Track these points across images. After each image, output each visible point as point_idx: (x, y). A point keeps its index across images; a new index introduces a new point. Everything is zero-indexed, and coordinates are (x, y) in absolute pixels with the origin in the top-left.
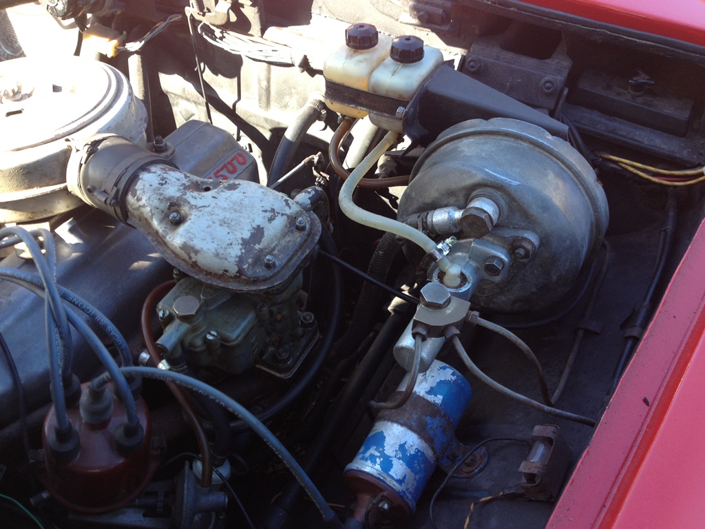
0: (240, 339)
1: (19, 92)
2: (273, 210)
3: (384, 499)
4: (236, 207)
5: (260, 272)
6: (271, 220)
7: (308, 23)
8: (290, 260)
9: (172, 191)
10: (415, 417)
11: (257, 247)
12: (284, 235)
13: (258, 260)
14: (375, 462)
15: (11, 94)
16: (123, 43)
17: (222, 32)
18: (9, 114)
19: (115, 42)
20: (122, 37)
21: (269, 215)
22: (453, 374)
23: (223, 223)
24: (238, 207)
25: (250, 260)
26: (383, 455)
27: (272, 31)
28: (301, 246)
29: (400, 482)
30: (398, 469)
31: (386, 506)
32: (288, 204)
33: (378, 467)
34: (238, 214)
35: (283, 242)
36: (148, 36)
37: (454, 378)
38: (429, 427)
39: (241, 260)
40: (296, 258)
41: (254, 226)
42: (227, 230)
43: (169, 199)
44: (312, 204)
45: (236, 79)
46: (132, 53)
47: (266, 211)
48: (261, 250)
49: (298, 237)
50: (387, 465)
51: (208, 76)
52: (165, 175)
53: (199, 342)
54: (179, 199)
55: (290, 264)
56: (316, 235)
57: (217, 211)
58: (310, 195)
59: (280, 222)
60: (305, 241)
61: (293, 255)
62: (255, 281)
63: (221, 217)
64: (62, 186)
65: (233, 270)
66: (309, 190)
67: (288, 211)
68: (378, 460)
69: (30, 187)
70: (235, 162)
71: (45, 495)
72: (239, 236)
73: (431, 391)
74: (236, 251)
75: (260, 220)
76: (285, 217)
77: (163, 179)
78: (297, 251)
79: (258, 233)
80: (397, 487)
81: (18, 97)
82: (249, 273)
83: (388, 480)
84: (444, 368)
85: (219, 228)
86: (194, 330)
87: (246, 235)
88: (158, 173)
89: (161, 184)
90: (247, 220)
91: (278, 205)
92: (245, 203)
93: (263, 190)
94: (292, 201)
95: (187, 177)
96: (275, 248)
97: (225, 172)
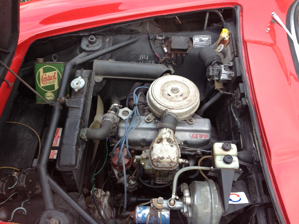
0: (146, 169)
2: (170, 157)
3: (133, 216)
4: (166, 150)
5: (155, 164)
6: (167, 158)
10: (153, 213)
11: (160, 160)
12: (167, 163)
14: (139, 210)
20: (222, 87)
21: (168, 157)
22: (168, 217)
23: (161, 150)
24: (166, 151)
26: (141, 211)
28: (167, 168)
29: (138, 217)
30: (140, 215)
32: (174, 159)
34: (165, 152)
35: (165, 164)
37: (167, 218)
39: (154, 159)
40: (163, 168)
41: (164, 156)
42: (159, 152)
43: (162, 137)
44: (181, 163)
47: (169, 156)
49: (168, 166)
50: (140, 213)
52: (167, 133)
54: (163, 139)
55: (161, 168)
56: (172, 169)
57: (163, 147)
58: (183, 161)
59: (169, 160)
60: (169, 168)
63: (162, 149)
65: (152, 159)
66: (184, 160)
67: (173, 160)
70: (204, 136)
72: (159, 155)
73: (161, 215)
74: (156, 157)
75: (166, 157)
77: (166, 133)
78: (165, 168)
79: (163, 158)
80: (137, 217)
82: (154, 162)
83: (137, 214)
84: (168, 214)
85: (159, 150)
87: (160, 156)
88: (167, 131)
89: (164, 133)
90: (164, 155)
91: (172, 158)
92: (169, 151)
93: (175, 152)
94: (176, 159)
95: (170, 136)
96: (162, 163)
97: (199, 136)
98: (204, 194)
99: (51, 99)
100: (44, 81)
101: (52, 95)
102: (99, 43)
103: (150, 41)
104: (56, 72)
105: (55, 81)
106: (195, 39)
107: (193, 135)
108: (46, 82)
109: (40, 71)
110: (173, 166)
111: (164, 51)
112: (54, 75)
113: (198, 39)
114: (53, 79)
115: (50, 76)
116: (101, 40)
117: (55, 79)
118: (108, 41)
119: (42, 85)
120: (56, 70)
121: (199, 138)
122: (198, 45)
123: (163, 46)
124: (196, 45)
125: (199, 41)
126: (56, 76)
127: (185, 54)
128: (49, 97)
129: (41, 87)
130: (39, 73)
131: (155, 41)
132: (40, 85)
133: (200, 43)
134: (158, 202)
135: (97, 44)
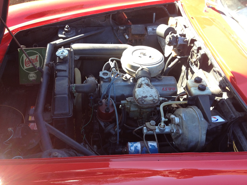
1: (145, 54)
2: (152, 96)
4: (148, 91)
5: (141, 103)
6: (150, 97)
7: (209, 73)
8: (147, 104)
9: (143, 83)
13: (142, 101)
15: (143, 54)
16: (177, 55)
17: (194, 64)
18: (139, 56)
19: (176, 54)
20: (178, 54)
21: (151, 96)
25: (141, 99)
27: (201, 70)
28: (151, 104)
29: (131, 150)
30: (133, 148)
31: (126, 150)
32: (156, 97)
33: (130, 145)
35: (149, 101)
36: (182, 57)
37: (157, 147)
38: (144, 148)
39: (139, 98)
44: (162, 100)
45: (192, 75)
46: (178, 58)
47: (151, 95)
48: (144, 100)
49: (152, 102)
50: (132, 146)
51: (189, 71)
53: (127, 106)
54: (143, 84)
56: (155, 105)
59: (151, 98)
60: (152, 104)
61: (148, 104)
62: (138, 103)
63: (144, 91)
64: (135, 72)
65: (137, 99)
66: (164, 98)
67: (155, 98)
68: (132, 144)
69: (131, 69)
70: (172, 89)
71: (96, 111)
73: (151, 145)
74: (140, 97)
75: (148, 95)
76: (153, 98)
78: (149, 104)
79: (146, 97)
80: (130, 150)
81: (144, 55)
82: (139, 101)
83: (129, 147)
85: (142, 92)
86: (127, 104)
87: (144, 96)
88: (145, 79)
89: (143, 81)
90: (147, 94)
91: (154, 96)
92: (150, 92)
93: (155, 92)
94: (157, 97)
95: (148, 82)
96: (146, 101)
97: (168, 89)
98: (190, 113)
99: (34, 79)
100: (27, 64)
101: (34, 75)
102: (73, 32)
103: (114, 31)
104: (38, 55)
105: (37, 63)
106: (149, 29)
107: (163, 88)
108: (29, 64)
109: (23, 56)
110: (155, 102)
111: (125, 38)
112: (36, 58)
113: (151, 29)
114: (35, 62)
115: (32, 59)
116: (74, 31)
117: (37, 61)
118: (80, 32)
119: (25, 67)
120: (38, 54)
121: (168, 90)
122: (151, 33)
123: (125, 34)
124: (150, 33)
125: (152, 30)
126: (38, 59)
127: (143, 39)
128: (32, 77)
129: (25, 69)
130: (23, 57)
131: (118, 31)
132: (24, 68)
133: (153, 31)
134: (152, 124)
135: (71, 33)
